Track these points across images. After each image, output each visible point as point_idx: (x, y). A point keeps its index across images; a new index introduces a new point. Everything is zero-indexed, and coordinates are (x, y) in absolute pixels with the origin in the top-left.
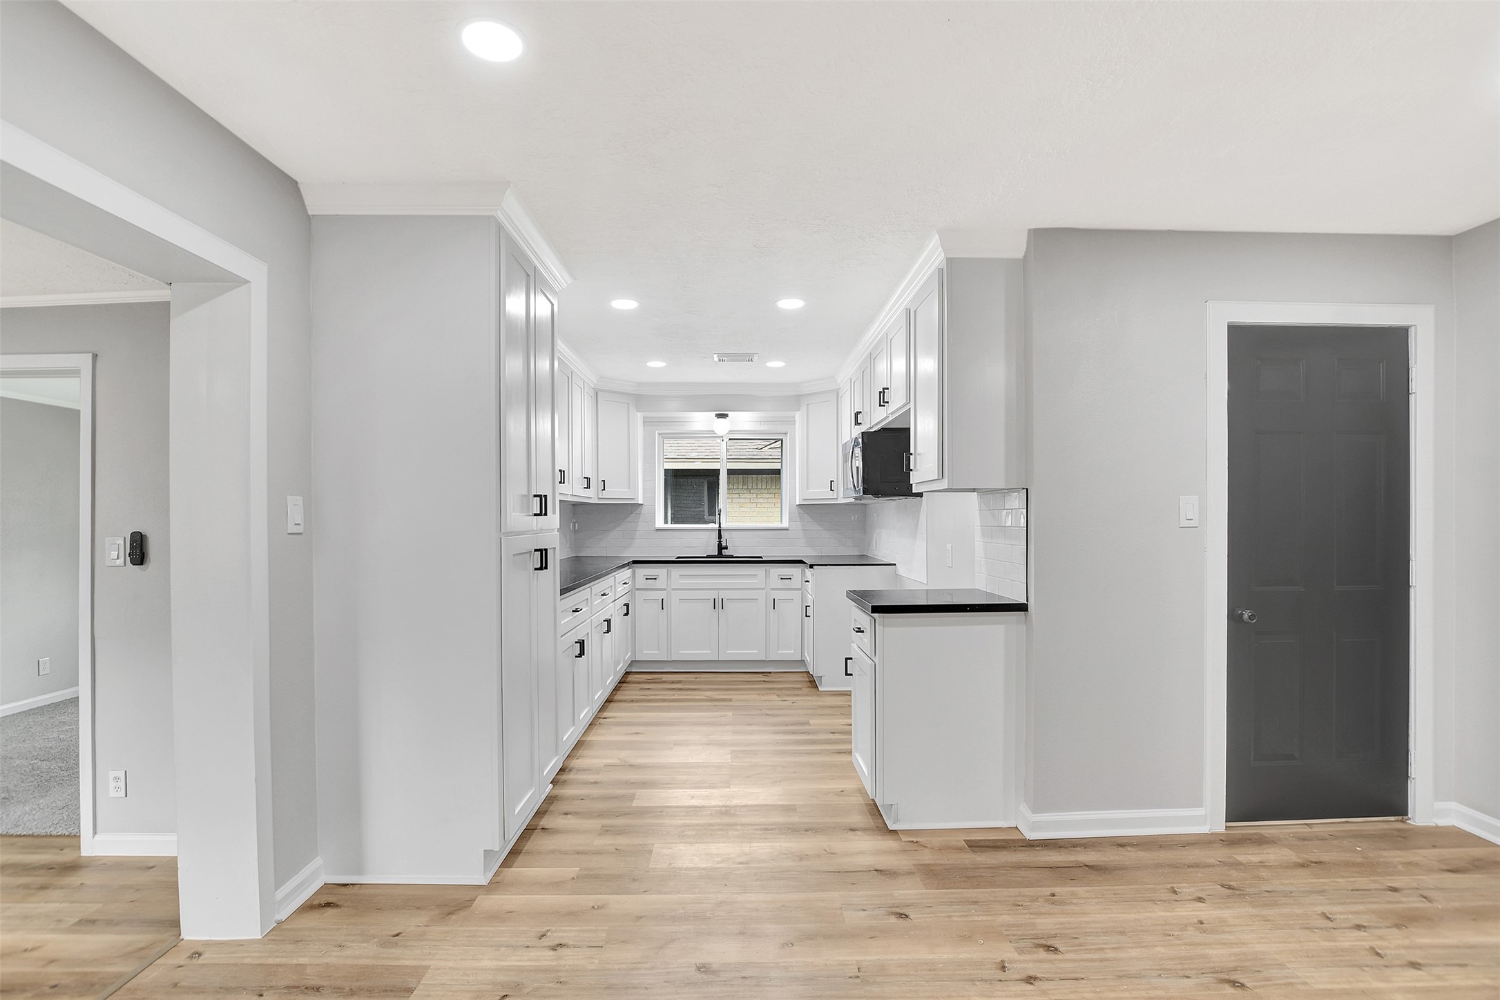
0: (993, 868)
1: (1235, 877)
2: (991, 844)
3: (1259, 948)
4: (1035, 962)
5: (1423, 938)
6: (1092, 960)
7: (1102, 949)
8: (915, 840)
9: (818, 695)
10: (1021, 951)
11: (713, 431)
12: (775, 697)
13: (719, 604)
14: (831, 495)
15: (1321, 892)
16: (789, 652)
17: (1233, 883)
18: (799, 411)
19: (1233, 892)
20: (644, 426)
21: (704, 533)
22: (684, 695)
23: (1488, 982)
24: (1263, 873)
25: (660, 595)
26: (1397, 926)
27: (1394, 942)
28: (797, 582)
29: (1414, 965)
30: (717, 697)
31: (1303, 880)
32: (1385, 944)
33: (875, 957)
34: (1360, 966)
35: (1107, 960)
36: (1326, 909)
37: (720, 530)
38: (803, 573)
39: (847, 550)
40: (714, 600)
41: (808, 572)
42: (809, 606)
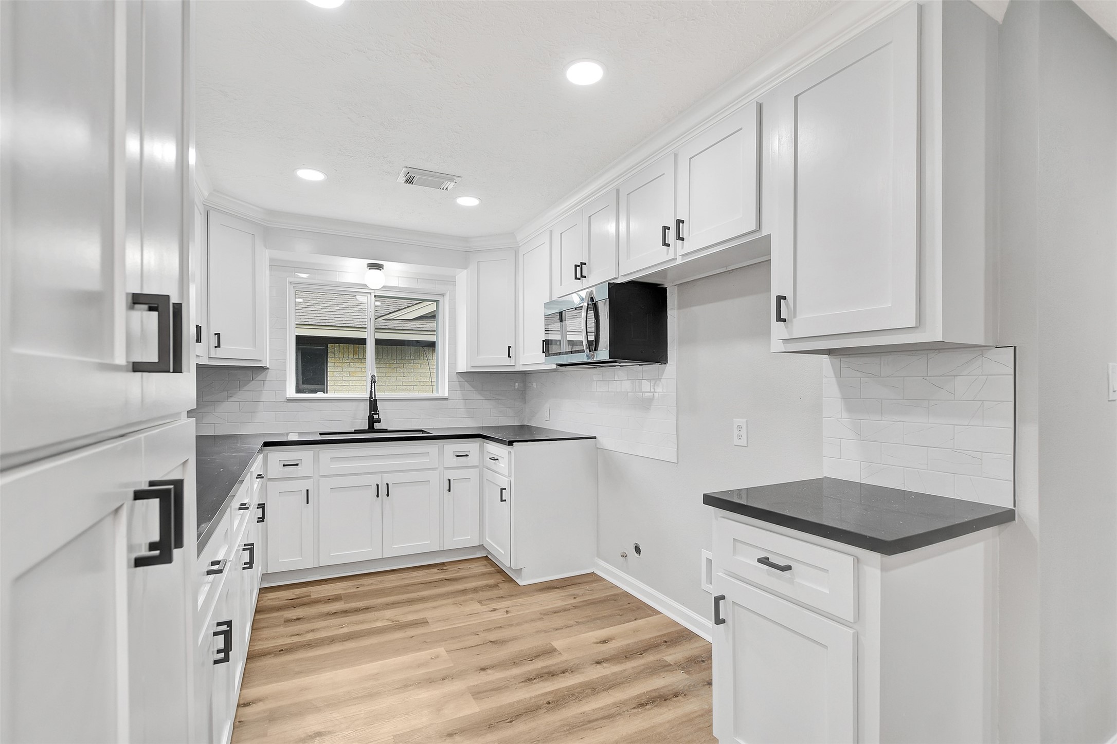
9: (520, 595)
11: (366, 285)
12: (477, 607)
13: (382, 491)
14: (508, 361)
16: (466, 538)
18: (466, 269)
20: (271, 270)
21: (350, 404)
25: (303, 485)
28: (474, 459)
37: (376, 401)
38: (482, 449)
39: (508, 420)
40: (378, 485)
41: (493, 448)
42: (505, 489)
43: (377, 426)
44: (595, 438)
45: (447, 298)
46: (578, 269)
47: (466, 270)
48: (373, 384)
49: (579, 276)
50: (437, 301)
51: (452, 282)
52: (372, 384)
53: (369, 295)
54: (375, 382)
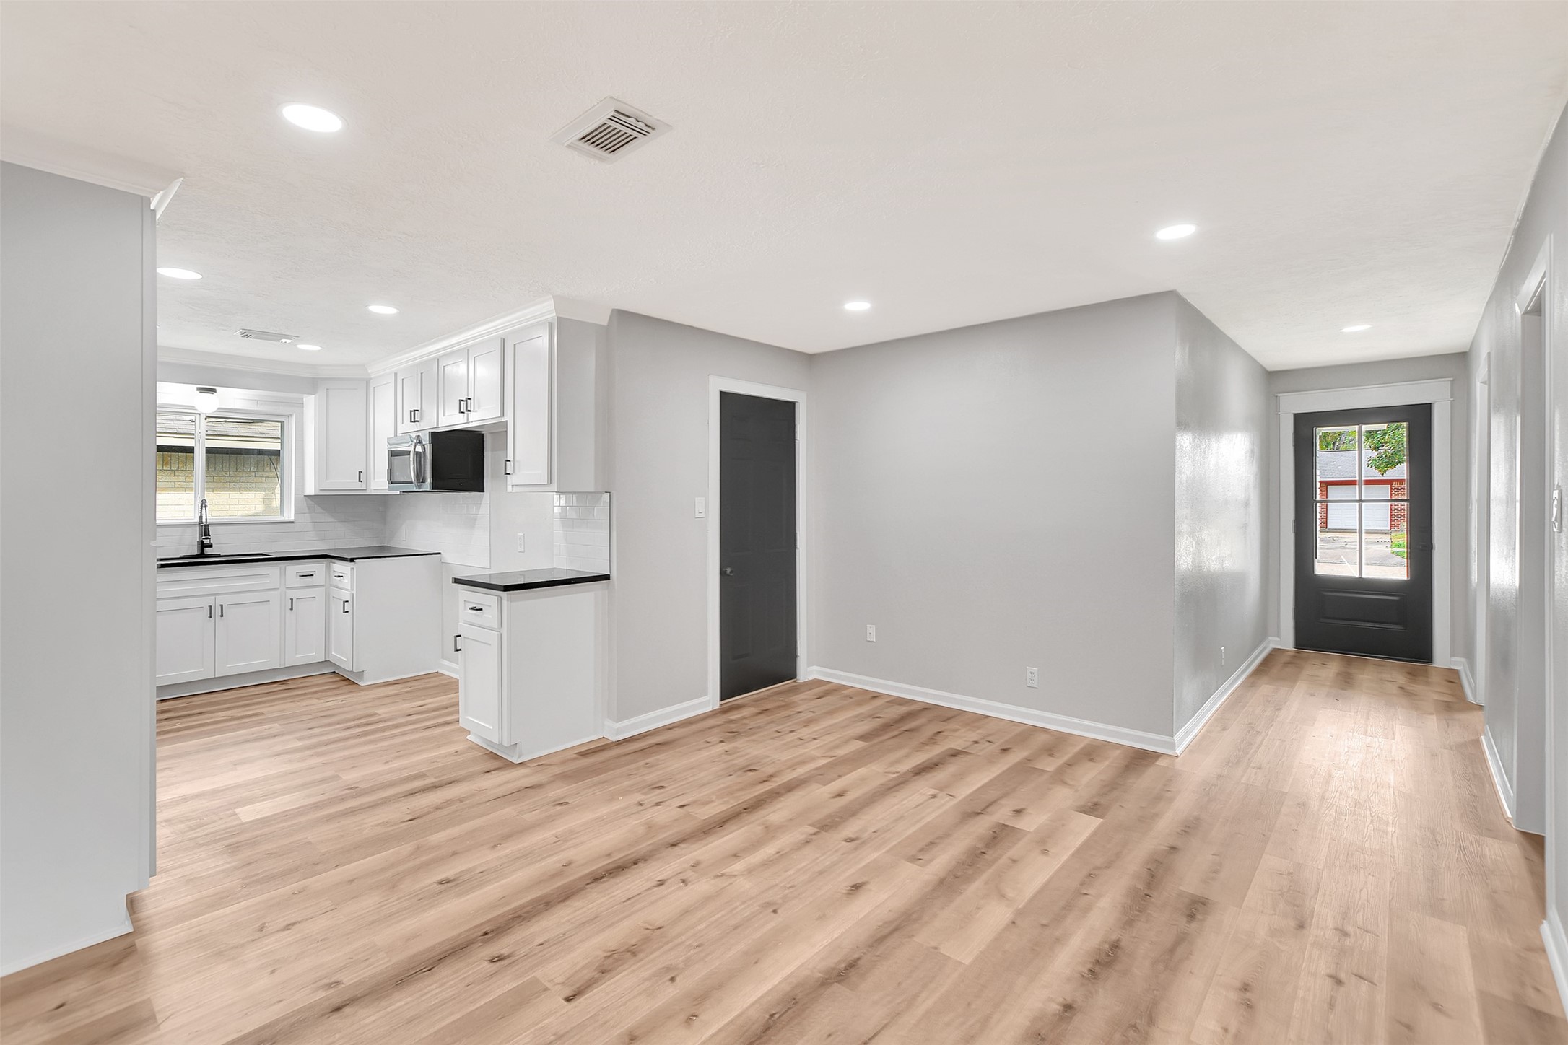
0: (604, 762)
1: (733, 727)
2: (593, 751)
3: (756, 753)
4: (656, 796)
5: (815, 728)
6: (684, 785)
7: (686, 779)
8: (541, 763)
9: (359, 691)
10: (645, 794)
11: (195, 407)
12: (315, 701)
13: (216, 612)
14: (358, 486)
15: (772, 722)
16: (311, 653)
17: (733, 730)
18: (314, 394)
19: (734, 734)
21: (177, 529)
22: (187, 722)
23: (840, 736)
24: (745, 721)
26: (805, 726)
27: (805, 732)
28: (320, 579)
29: (815, 739)
30: (239, 715)
31: (763, 719)
32: (802, 735)
33: (563, 828)
34: (796, 746)
35: (690, 782)
36: (776, 729)
37: (207, 526)
38: (328, 568)
39: (364, 542)
40: (210, 607)
41: (339, 567)
42: (347, 601)
43: (208, 551)
44: (440, 553)
45: (293, 420)
46: (413, 413)
47: (313, 396)
48: (204, 509)
49: (413, 420)
50: (282, 423)
51: (301, 405)
52: (202, 509)
53: (198, 416)
54: (205, 507)
